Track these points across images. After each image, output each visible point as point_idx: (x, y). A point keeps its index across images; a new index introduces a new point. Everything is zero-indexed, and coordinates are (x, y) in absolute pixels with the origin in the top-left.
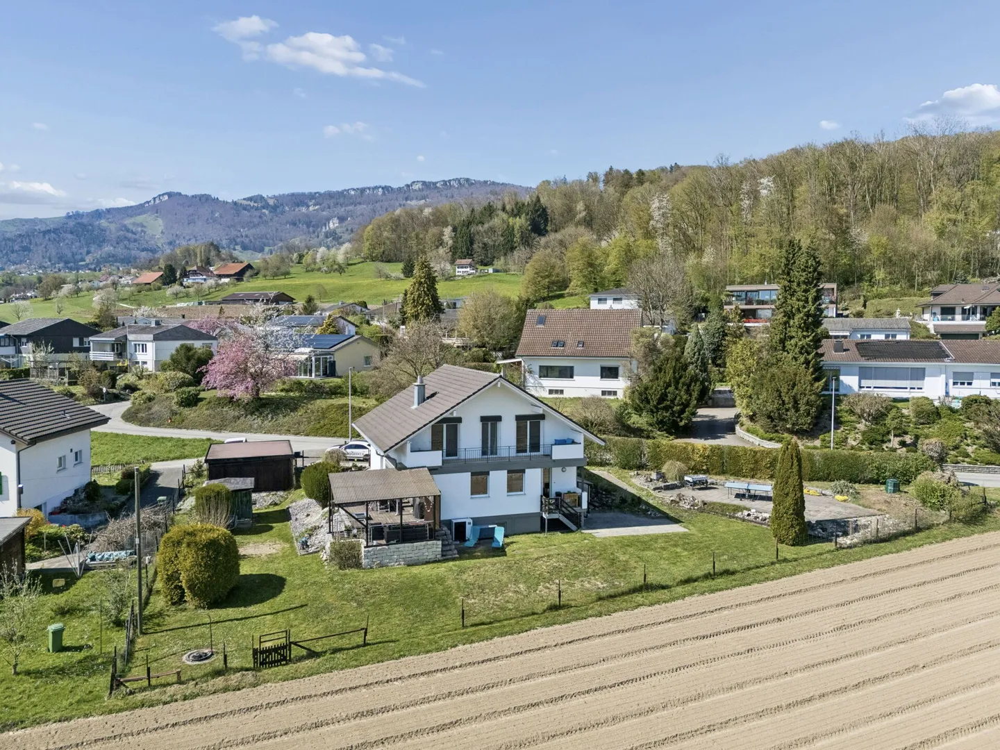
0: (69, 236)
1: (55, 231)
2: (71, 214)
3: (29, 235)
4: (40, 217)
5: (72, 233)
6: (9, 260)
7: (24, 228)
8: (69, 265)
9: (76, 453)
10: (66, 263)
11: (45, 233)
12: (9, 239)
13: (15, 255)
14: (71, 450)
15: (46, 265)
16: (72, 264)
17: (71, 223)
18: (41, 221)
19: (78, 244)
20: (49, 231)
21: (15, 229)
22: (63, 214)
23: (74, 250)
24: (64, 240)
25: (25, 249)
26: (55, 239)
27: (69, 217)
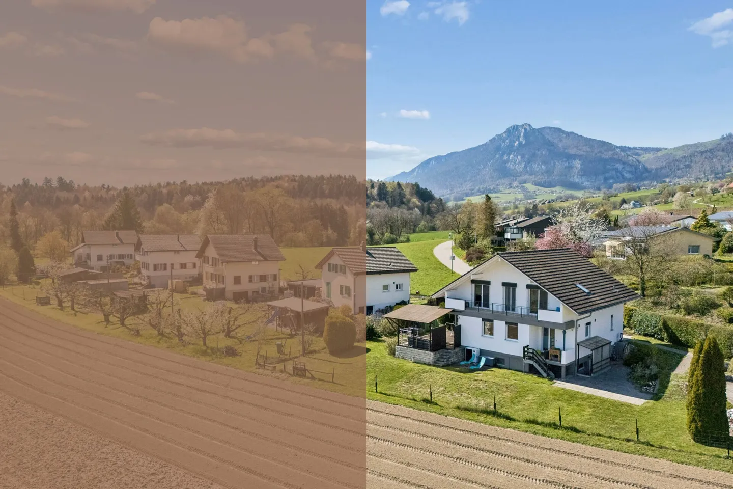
0: (721, 153)
1: (711, 151)
2: (725, 136)
3: (691, 156)
4: (701, 142)
5: (723, 150)
6: (676, 176)
7: (689, 151)
8: (718, 176)
9: (397, 285)
10: (716, 174)
11: (702, 153)
12: (677, 161)
13: (680, 171)
14: (394, 283)
15: (701, 177)
16: (721, 175)
17: (724, 143)
18: (701, 144)
19: (727, 159)
20: (706, 152)
21: (683, 152)
22: (719, 137)
23: (724, 164)
24: (717, 157)
25: (688, 166)
26: (710, 157)
27: (723, 138)
